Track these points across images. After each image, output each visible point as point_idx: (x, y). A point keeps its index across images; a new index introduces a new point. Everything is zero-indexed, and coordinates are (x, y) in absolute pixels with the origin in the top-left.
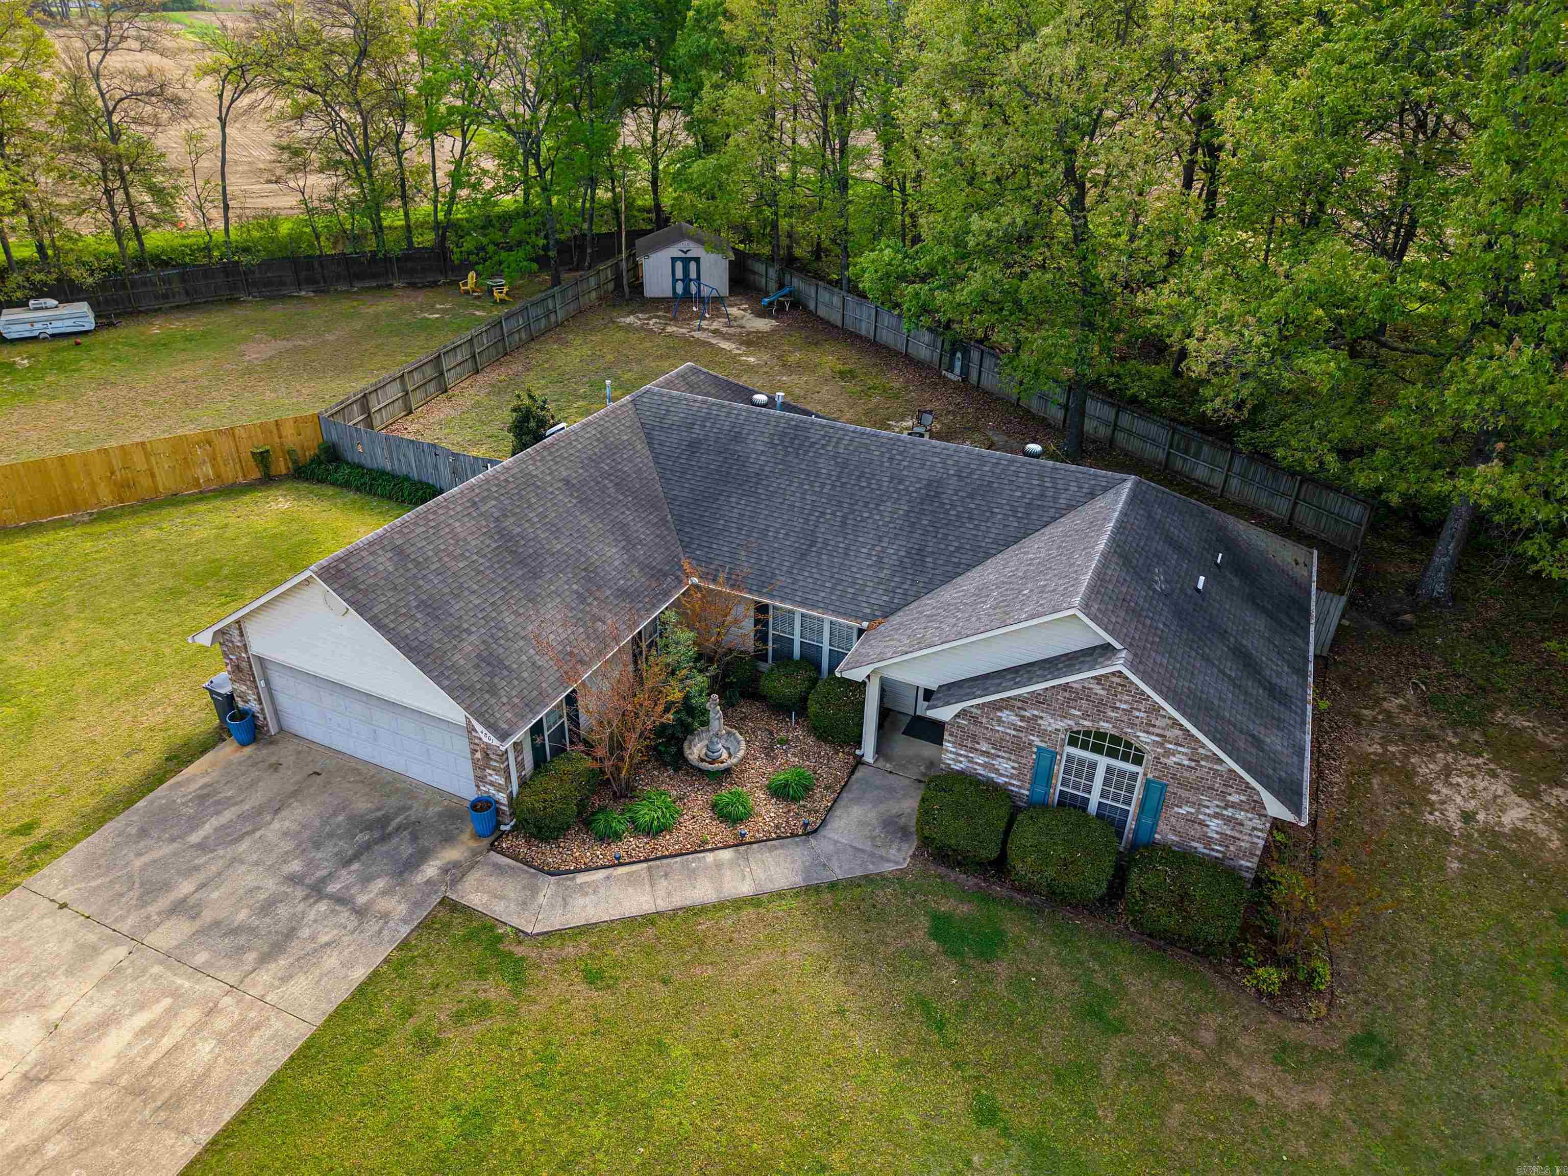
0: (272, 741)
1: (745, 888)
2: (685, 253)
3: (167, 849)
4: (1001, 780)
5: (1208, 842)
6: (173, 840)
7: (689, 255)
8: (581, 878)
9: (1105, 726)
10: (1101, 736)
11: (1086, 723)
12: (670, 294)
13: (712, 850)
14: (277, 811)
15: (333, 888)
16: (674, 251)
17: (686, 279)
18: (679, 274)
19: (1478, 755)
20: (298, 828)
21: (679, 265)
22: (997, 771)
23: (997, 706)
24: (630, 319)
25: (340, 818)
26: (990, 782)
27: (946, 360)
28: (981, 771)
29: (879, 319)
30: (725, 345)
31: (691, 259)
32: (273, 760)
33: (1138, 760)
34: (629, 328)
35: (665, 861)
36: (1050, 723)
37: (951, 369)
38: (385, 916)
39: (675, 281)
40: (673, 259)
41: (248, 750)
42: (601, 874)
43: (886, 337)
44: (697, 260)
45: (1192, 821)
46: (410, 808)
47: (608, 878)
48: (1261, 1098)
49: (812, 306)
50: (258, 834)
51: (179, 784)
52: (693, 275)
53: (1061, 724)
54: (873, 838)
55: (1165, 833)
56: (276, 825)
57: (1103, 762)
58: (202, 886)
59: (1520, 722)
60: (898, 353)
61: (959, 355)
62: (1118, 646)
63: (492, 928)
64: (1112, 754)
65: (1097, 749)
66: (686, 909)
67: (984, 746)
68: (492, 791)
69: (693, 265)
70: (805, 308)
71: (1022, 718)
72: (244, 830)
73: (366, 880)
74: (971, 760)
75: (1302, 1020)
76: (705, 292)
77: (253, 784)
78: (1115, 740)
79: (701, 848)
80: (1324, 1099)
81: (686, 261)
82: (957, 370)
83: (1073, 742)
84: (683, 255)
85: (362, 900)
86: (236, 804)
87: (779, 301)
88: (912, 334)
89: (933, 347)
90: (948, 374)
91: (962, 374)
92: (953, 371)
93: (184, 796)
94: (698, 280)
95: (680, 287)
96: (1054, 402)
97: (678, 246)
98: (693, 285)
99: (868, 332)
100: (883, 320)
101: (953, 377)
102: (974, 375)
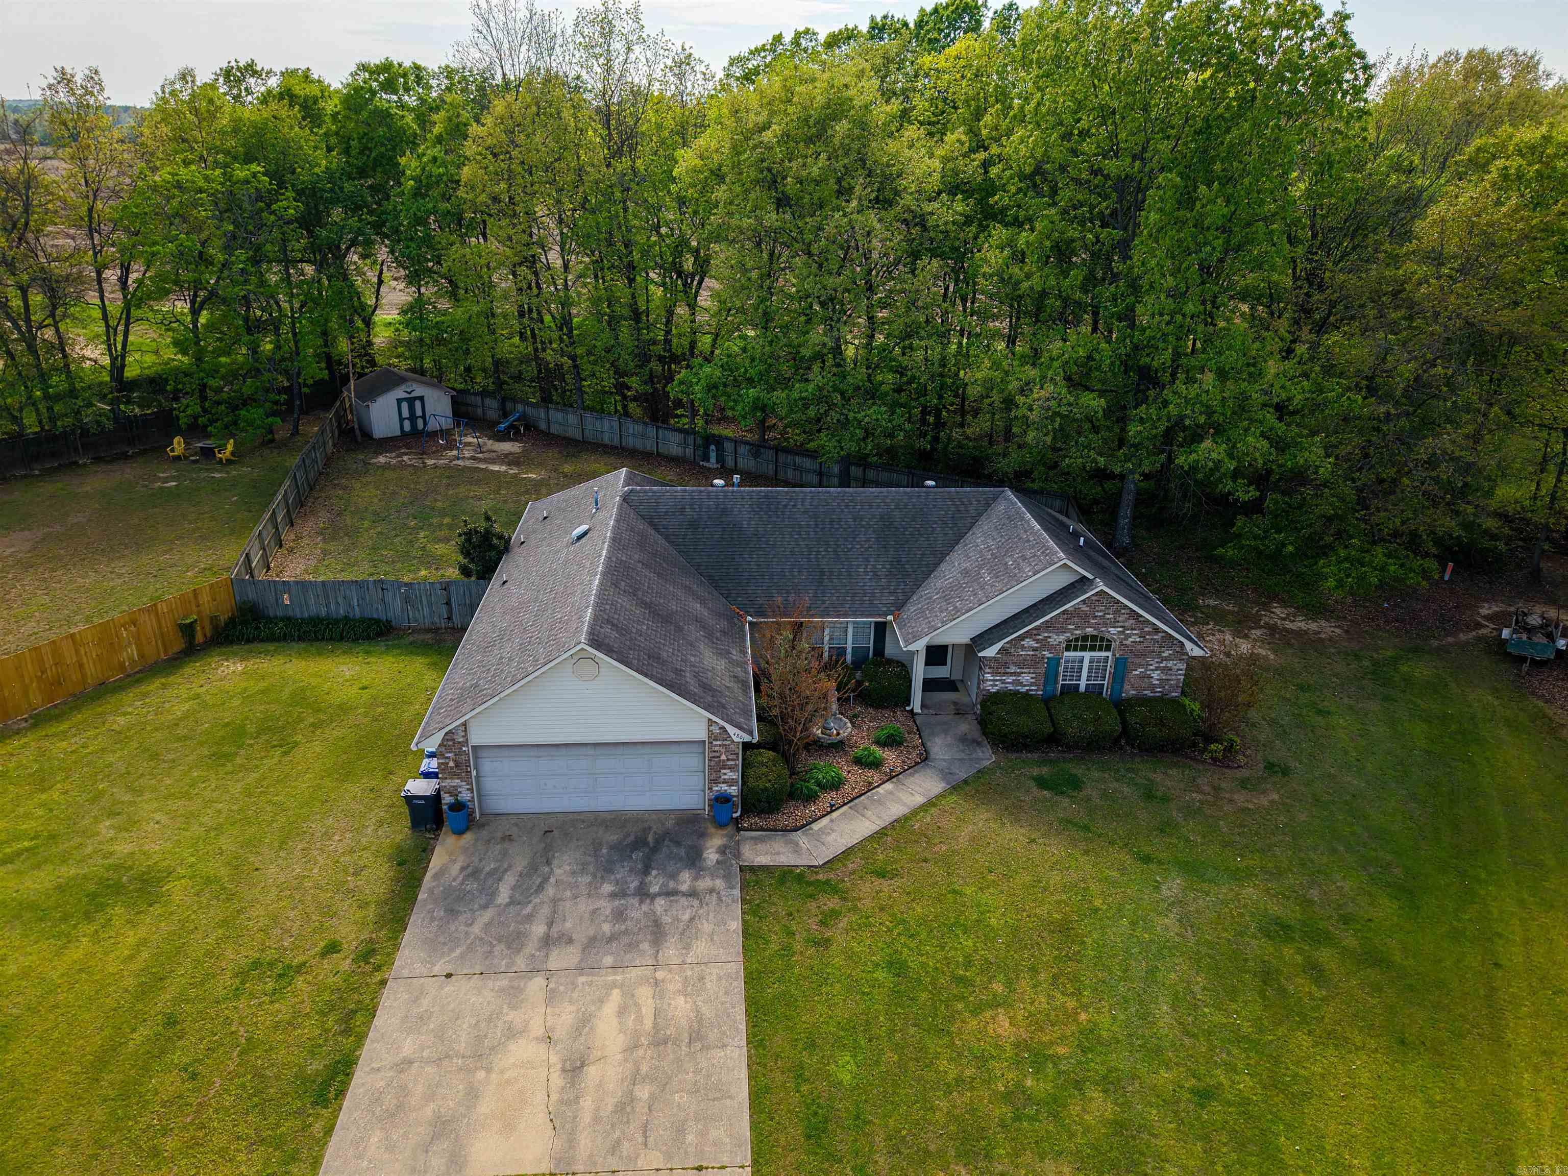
0: (482, 826)
1: (920, 800)
2: (410, 393)
3: (487, 915)
4: (1024, 689)
5: (1152, 687)
6: (485, 907)
7: (413, 395)
8: (816, 826)
9: (1089, 630)
10: (1085, 638)
11: (1078, 632)
12: (398, 433)
13: (878, 786)
14: (548, 863)
15: (654, 889)
16: (400, 393)
17: (413, 418)
18: (406, 413)
19: (1208, 624)
20: (580, 867)
21: (405, 405)
22: (1021, 684)
23: (1022, 638)
24: (382, 459)
25: (604, 851)
26: (1017, 693)
27: (700, 452)
28: (1011, 687)
29: (623, 429)
30: (496, 468)
31: (415, 398)
32: (499, 835)
33: (1108, 648)
34: (387, 467)
35: (856, 801)
36: (1057, 639)
37: (706, 458)
38: (712, 891)
39: (402, 420)
40: (398, 400)
41: (468, 837)
42: (825, 821)
43: (630, 442)
44: (421, 399)
45: (1143, 677)
46: (650, 828)
47: (832, 821)
48: (1251, 806)
49: (543, 426)
50: (552, 881)
51: (436, 876)
52: (419, 412)
53: (1062, 638)
54: (963, 751)
55: (1129, 691)
56: (558, 871)
57: (1087, 655)
58: (550, 924)
59: (1212, 603)
60: (653, 454)
61: (713, 447)
62: (1090, 576)
63: (791, 872)
64: (1093, 648)
65: (1083, 649)
66: (896, 821)
67: (1013, 669)
68: (724, 787)
69: (418, 404)
70: (536, 428)
71: (1037, 641)
72: (537, 882)
73: (674, 876)
74: (1003, 682)
75: (1239, 767)
76: (433, 425)
77: (504, 853)
78: (1094, 638)
79: (870, 787)
80: (1276, 797)
81: (411, 401)
82: (713, 459)
83: (1068, 649)
84: (408, 396)
85: (684, 887)
86: (506, 870)
87: (512, 426)
88: (660, 436)
89: (685, 444)
90: (705, 464)
91: (717, 462)
92: (708, 461)
93: (454, 880)
94: (424, 417)
95: (407, 425)
96: (809, 471)
97: (404, 387)
98: (420, 424)
99: (612, 440)
100: (627, 429)
101: (711, 466)
102: (730, 462)
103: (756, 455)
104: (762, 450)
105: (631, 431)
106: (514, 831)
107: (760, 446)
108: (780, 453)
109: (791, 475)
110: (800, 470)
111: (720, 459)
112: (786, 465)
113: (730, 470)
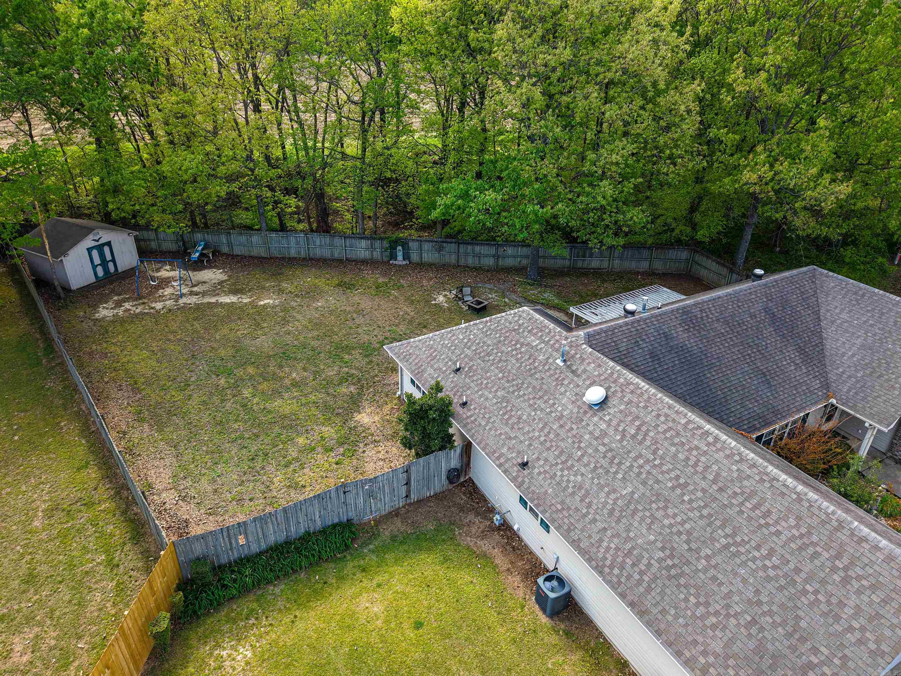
2: (98, 241)
7: (101, 242)
12: (93, 279)
16: (89, 242)
17: (104, 263)
18: (97, 260)
21: (95, 253)
24: (105, 312)
27: (388, 254)
31: (103, 245)
37: (394, 257)
39: (94, 267)
40: (88, 249)
43: (318, 253)
44: (109, 244)
52: (109, 257)
60: (340, 261)
61: (400, 248)
69: (106, 249)
70: (224, 253)
76: (122, 266)
81: (100, 248)
82: (400, 257)
84: (97, 244)
87: (202, 255)
88: (348, 244)
89: (372, 248)
90: (394, 262)
91: (404, 259)
92: (396, 260)
94: (113, 260)
95: (100, 272)
96: (487, 256)
97: (91, 237)
98: (111, 266)
99: (299, 253)
100: (314, 242)
101: (400, 263)
102: (415, 257)
103: (440, 249)
104: (444, 245)
105: (318, 243)
107: (443, 242)
108: (461, 246)
109: (470, 261)
110: (479, 256)
111: (406, 257)
112: (466, 254)
113: (418, 264)
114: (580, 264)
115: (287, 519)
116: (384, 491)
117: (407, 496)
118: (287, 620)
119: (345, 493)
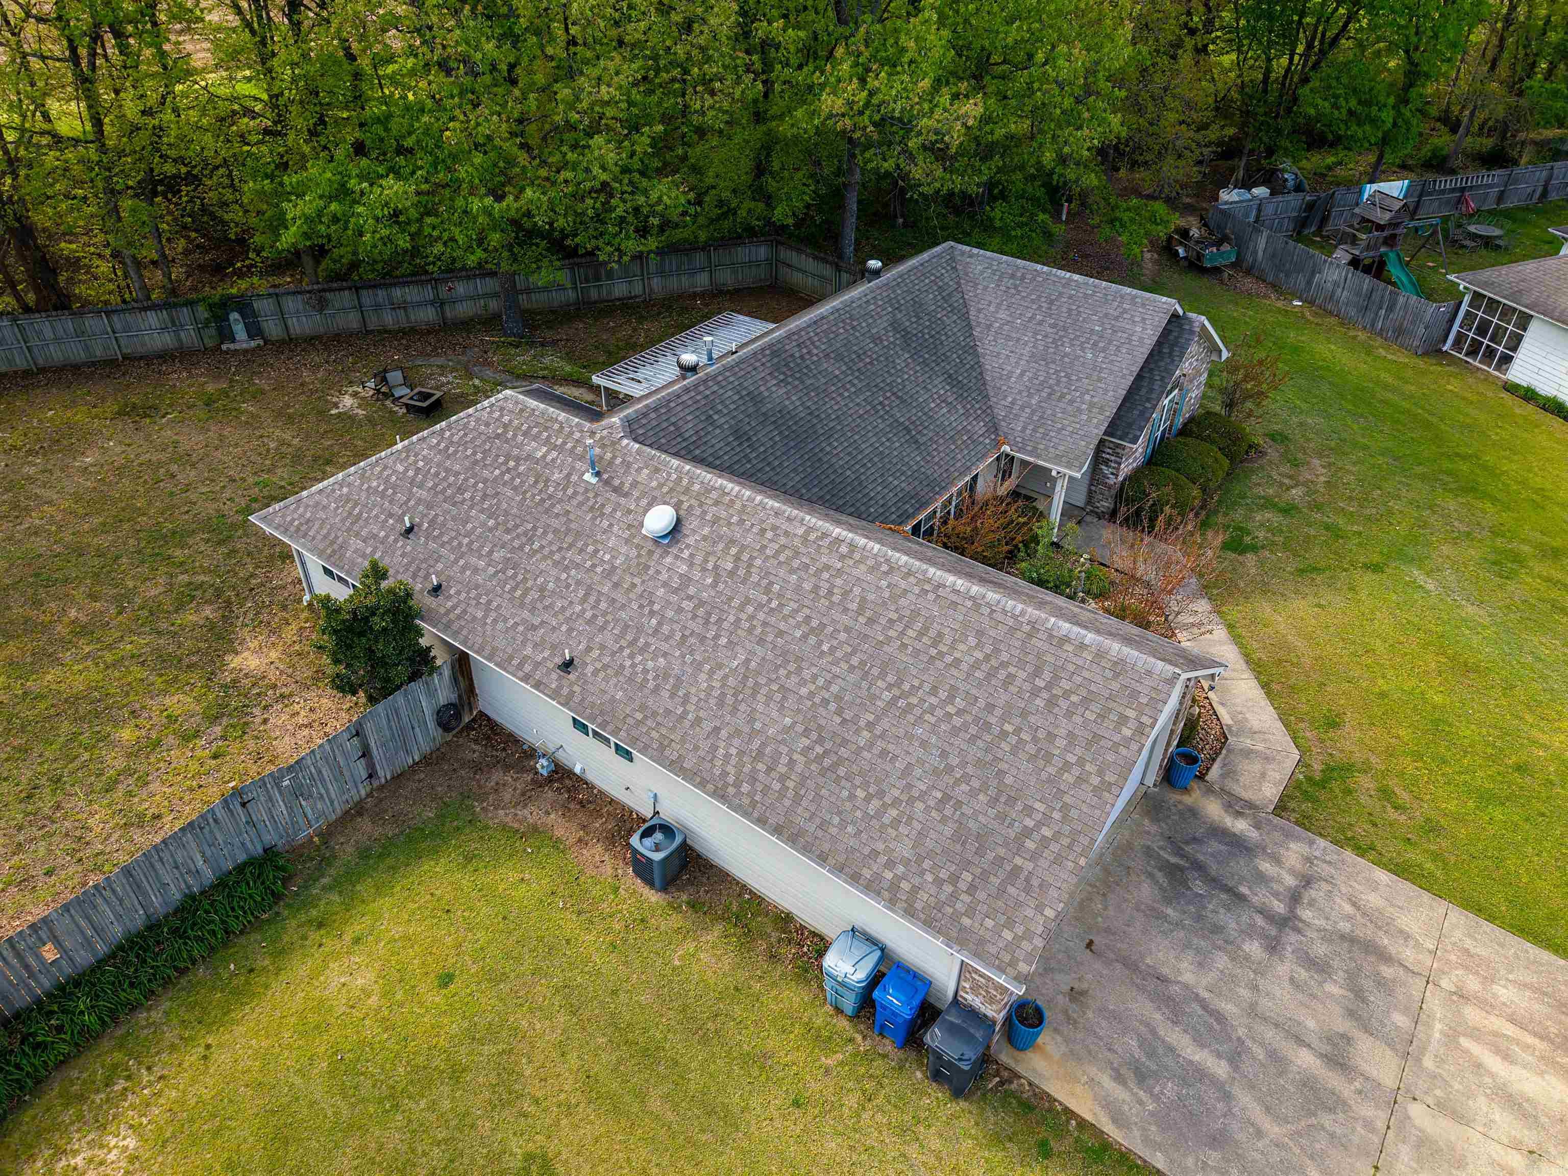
3: (1245, 1099)
4: (1136, 464)
6: (1227, 1097)
8: (1227, 721)
14: (1164, 980)
15: (1279, 907)
20: (1192, 952)
22: (1137, 459)
25: (1170, 912)
27: (213, 331)
28: (1131, 467)
32: (1063, 1001)
33: (1180, 385)
37: (227, 335)
38: (1306, 861)
41: (1046, 1037)
42: (1218, 710)
43: (56, 354)
45: (1189, 401)
46: (1148, 848)
47: (1222, 705)
48: (1324, 479)
50: (1206, 995)
51: (1118, 1119)
55: (1180, 422)
56: (1187, 979)
57: (1167, 401)
60: (107, 361)
61: (234, 316)
63: (1299, 783)
64: (1172, 391)
65: (1169, 395)
66: (1248, 664)
72: (1200, 1012)
73: (1262, 879)
74: (1128, 465)
75: (1265, 449)
77: (1115, 1017)
78: (1178, 380)
80: (1317, 461)
82: (241, 334)
85: (1290, 880)
86: (1153, 1032)
88: (118, 326)
89: (174, 325)
90: (232, 346)
91: (251, 337)
92: (233, 340)
93: (1141, 1102)
96: (419, 304)
99: (11, 362)
100: (39, 333)
101: (245, 346)
102: (273, 329)
103: (322, 305)
104: (328, 295)
105: (48, 333)
106: (1065, 981)
107: (324, 290)
108: (364, 293)
109: (389, 319)
110: (404, 306)
111: (254, 330)
112: (378, 307)
113: (282, 342)
114: (594, 294)
115: (137, 887)
116: (322, 780)
117: (370, 776)
118: (192, 1057)
119: (244, 805)
